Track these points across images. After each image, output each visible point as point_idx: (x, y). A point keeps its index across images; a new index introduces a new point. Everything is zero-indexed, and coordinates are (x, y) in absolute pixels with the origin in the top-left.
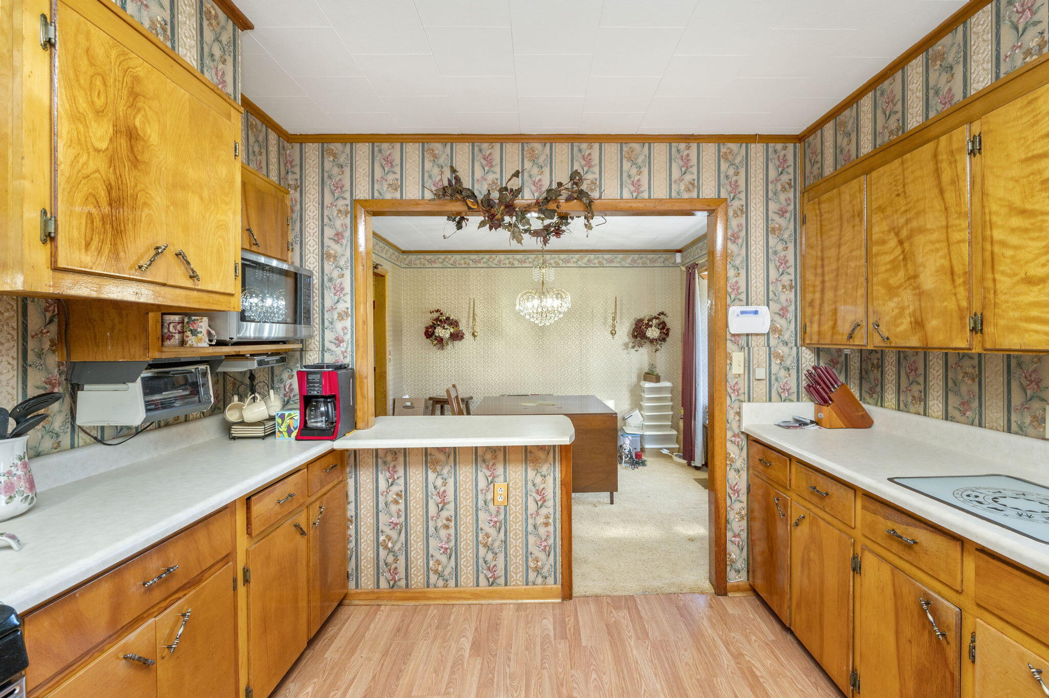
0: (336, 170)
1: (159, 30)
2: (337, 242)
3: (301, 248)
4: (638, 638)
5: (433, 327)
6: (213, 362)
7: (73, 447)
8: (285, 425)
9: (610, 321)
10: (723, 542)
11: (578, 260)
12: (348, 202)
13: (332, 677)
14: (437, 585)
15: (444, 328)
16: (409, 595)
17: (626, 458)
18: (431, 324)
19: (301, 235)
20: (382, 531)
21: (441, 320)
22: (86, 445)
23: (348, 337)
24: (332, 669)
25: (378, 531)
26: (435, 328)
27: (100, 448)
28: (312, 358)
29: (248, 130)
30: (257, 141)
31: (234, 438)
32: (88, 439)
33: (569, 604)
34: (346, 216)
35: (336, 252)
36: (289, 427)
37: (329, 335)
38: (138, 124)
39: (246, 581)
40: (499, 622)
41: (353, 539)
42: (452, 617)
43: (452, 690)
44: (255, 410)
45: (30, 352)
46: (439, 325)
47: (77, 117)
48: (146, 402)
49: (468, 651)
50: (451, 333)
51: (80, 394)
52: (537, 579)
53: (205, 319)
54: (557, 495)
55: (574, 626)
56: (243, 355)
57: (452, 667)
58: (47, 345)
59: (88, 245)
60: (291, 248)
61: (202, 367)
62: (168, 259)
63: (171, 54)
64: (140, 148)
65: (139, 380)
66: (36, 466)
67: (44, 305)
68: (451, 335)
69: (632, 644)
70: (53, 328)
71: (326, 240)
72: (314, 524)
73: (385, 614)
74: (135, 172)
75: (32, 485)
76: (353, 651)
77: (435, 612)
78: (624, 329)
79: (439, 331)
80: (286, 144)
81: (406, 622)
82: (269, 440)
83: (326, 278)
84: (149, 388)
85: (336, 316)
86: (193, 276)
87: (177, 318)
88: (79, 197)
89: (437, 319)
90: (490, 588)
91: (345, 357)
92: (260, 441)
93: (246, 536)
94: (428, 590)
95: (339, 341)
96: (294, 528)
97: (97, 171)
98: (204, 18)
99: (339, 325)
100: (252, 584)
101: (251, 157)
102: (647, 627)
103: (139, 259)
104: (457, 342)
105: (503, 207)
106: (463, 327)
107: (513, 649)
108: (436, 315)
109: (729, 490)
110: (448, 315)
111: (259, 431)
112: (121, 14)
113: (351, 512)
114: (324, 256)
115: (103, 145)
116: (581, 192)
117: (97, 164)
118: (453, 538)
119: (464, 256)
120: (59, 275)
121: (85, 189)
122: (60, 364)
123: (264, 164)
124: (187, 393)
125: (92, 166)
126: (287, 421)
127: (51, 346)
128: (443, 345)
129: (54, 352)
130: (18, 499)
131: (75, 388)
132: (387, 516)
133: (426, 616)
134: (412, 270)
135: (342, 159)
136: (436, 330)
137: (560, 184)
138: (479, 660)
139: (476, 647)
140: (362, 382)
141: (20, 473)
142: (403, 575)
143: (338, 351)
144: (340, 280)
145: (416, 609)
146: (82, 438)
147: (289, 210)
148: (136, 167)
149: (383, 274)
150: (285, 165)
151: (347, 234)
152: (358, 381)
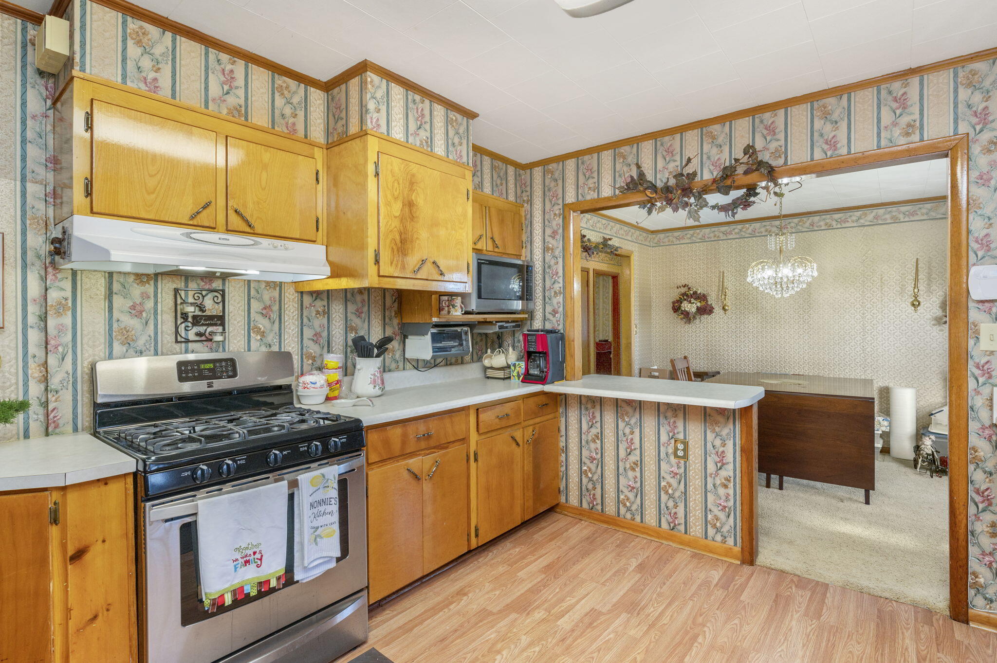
0: (553, 184)
1: (424, 144)
2: (553, 238)
3: (531, 245)
4: (806, 614)
5: (680, 301)
6: (471, 325)
7: (404, 369)
8: (516, 371)
9: (910, 288)
10: (963, 556)
11: (860, 218)
12: (561, 207)
13: (532, 549)
14: (626, 517)
15: (690, 302)
16: (602, 518)
17: (923, 461)
18: (678, 299)
19: (531, 235)
20: (584, 463)
21: (688, 295)
22: (410, 369)
23: (561, 309)
24: (535, 544)
25: (581, 462)
26: (681, 303)
27: (416, 371)
28: (537, 324)
29: (492, 171)
30: (499, 176)
31: (488, 378)
32: (411, 366)
33: (747, 569)
34: (560, 218)
35: (553, 246)
36: (518, 373)
37: (549, 309)
38: (413, 198)
39: (476, 460)
40: (670, 559)
41: (564, 464)
42: (633, 544)
43: (608, 584)
44: (498, 360)
45: (386, 317)
46: (685, 300)
47: (388, 204)
48: (433, 347)
49: (634, 567)
50: (697, 307)
51: (407, 340)
52: (717, 535)
53: (459, 298)
54: (737, 460)
55: (741, 585)
56: (490, 322)
57: (616, 572)
58: (393, 314)
59: (392, 263)
60: (524, 245)
61: (465, 329)
62: (428, 266)
63: (431, 154)
64: (414, 210)
65: (429, 334)
66: (387, 376)
67: (392, 293)
68: (698, 308)
69: (796, 616)
70: (396, 305)
71: (546, 237)
72: (528, 441)
73: (583, 526)
74: (413, 223)
75: (383, 383)
76: (551, 540)
77: (620, 536)
78: (934, 299)
79: (686, 306)
80: (522, 172)
81: (595, 536)
82: (507, 381)
83: (546, 266)
84: (435, 338)
85: (553, 294)
86: (442, 274)
87: (446, 298)
88: (388, 241)
89: (684, 294)
90: (671, 531)
91: (559, 325)
92: (502, 381)
93: (476, 432)
94: (618, 518)
95: (555, 312)
96: (511, 439)
97: (396, 227)
98: (449, 124)
99: (555, 301)
100: (480, 463)
101: (494, 189)
102: (824, 611)
103: (414, 268)
104: (706, 316)
105: (679, 192)
106: (712, 300)
107: (670, 580)
108: (683, 290)
109: (972, 493)
110: (695, 289)
111: (500, 374)
112: (407, 145)
113: (562, 444)
114: (546, 249)
115: (397, 214)
116: (761, 164)
117: (396, 223)
118: (638, 480)
119: (713, 229)
120: (381, 278)
121: (391, 237)
122: (399, 324)
123: (504, 192)
124: (457, 344)
125: (393, 225)
126: (517, 369)
127: (395, 314)
128: (690, 319)
129: (396, 317)
130: (377, 387)
131: (405, 337)
132: (588, 452)
133: (613, 536)
134: (661, 248)
135: (557, 175)
136: (682, 305)
137: (736, 160)
138: (639, 575)
139: (641, 567)
140: (569, 344)
141: (378, 375)
142: (599, 501)
143: (554, 320)
144: (555, 267)
145: (606, 530)
146: (408, 365)
147: (524, 219)
148: (412, 220)
149: (628, 255)
150: (521, 187)
151: (561, 231)
152: (567, 343)
